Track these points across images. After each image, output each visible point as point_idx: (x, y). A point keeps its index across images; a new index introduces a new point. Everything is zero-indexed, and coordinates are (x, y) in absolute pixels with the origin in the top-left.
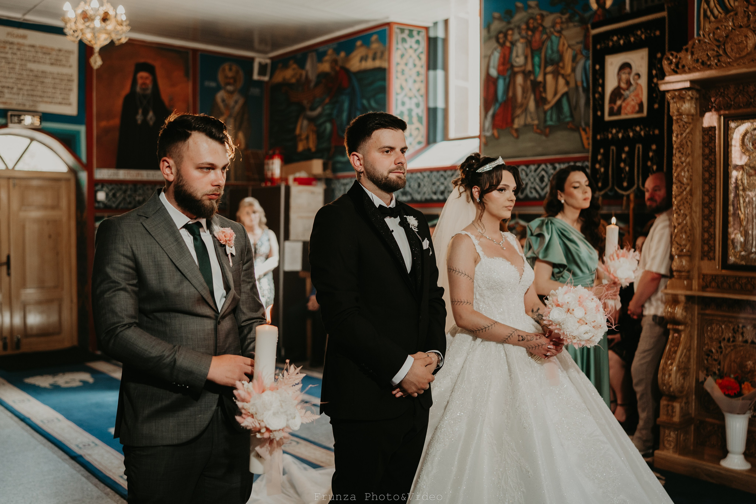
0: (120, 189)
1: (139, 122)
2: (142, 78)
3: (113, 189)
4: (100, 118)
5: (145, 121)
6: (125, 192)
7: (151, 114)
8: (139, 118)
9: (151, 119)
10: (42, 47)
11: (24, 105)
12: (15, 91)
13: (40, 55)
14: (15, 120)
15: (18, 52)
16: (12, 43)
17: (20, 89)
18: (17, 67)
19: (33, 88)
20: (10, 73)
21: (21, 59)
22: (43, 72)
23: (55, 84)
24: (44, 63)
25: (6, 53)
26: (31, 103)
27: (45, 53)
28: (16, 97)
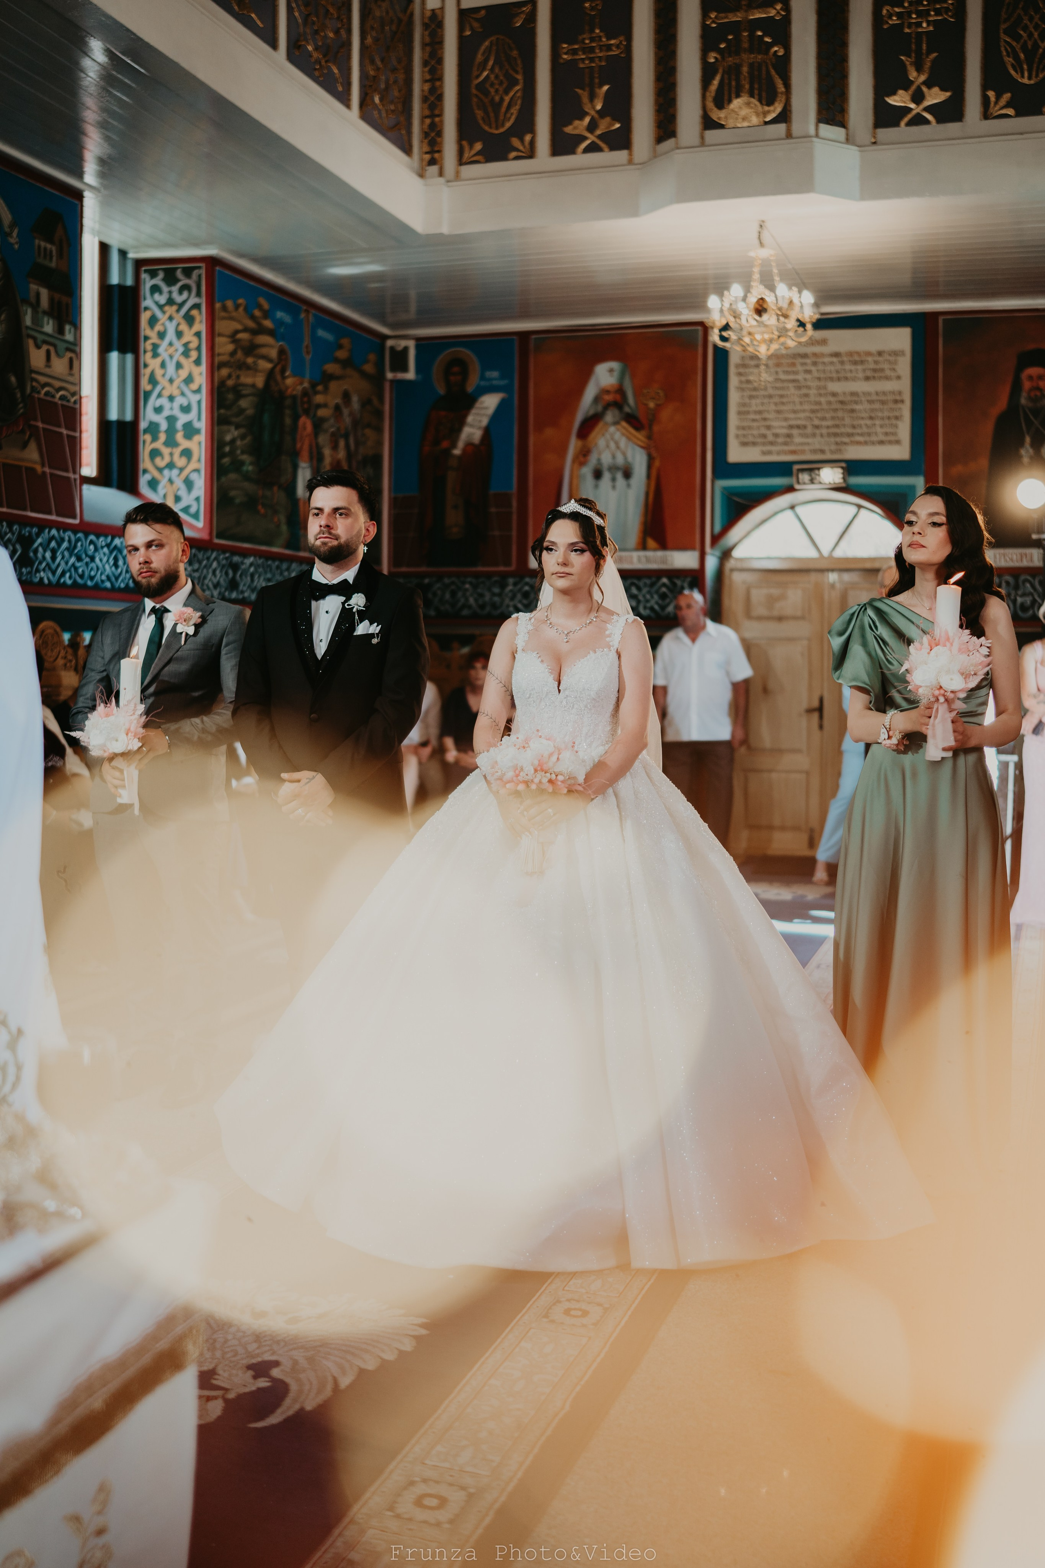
1: (1027, 460)
2: (1030, 378)
4: (949, 462)
5: (1037, 458)
8: (1027, 453)
10: (850, 354)
11: (822, 451)
12: (809, 430)
13: (848, 367)
14: (804, 477)
15: (813, 368)
16: (805, 356)
17: (817, 427)
18: (813, 392)
19: (837, 422)
20: (801, 403)
21: (819, 379)
22: (853, 394)
23: (872, 410)
24: (854, 379)
25: (796, 373)
26: (833, 447)
27: (855, 363)
28: (810, 440)
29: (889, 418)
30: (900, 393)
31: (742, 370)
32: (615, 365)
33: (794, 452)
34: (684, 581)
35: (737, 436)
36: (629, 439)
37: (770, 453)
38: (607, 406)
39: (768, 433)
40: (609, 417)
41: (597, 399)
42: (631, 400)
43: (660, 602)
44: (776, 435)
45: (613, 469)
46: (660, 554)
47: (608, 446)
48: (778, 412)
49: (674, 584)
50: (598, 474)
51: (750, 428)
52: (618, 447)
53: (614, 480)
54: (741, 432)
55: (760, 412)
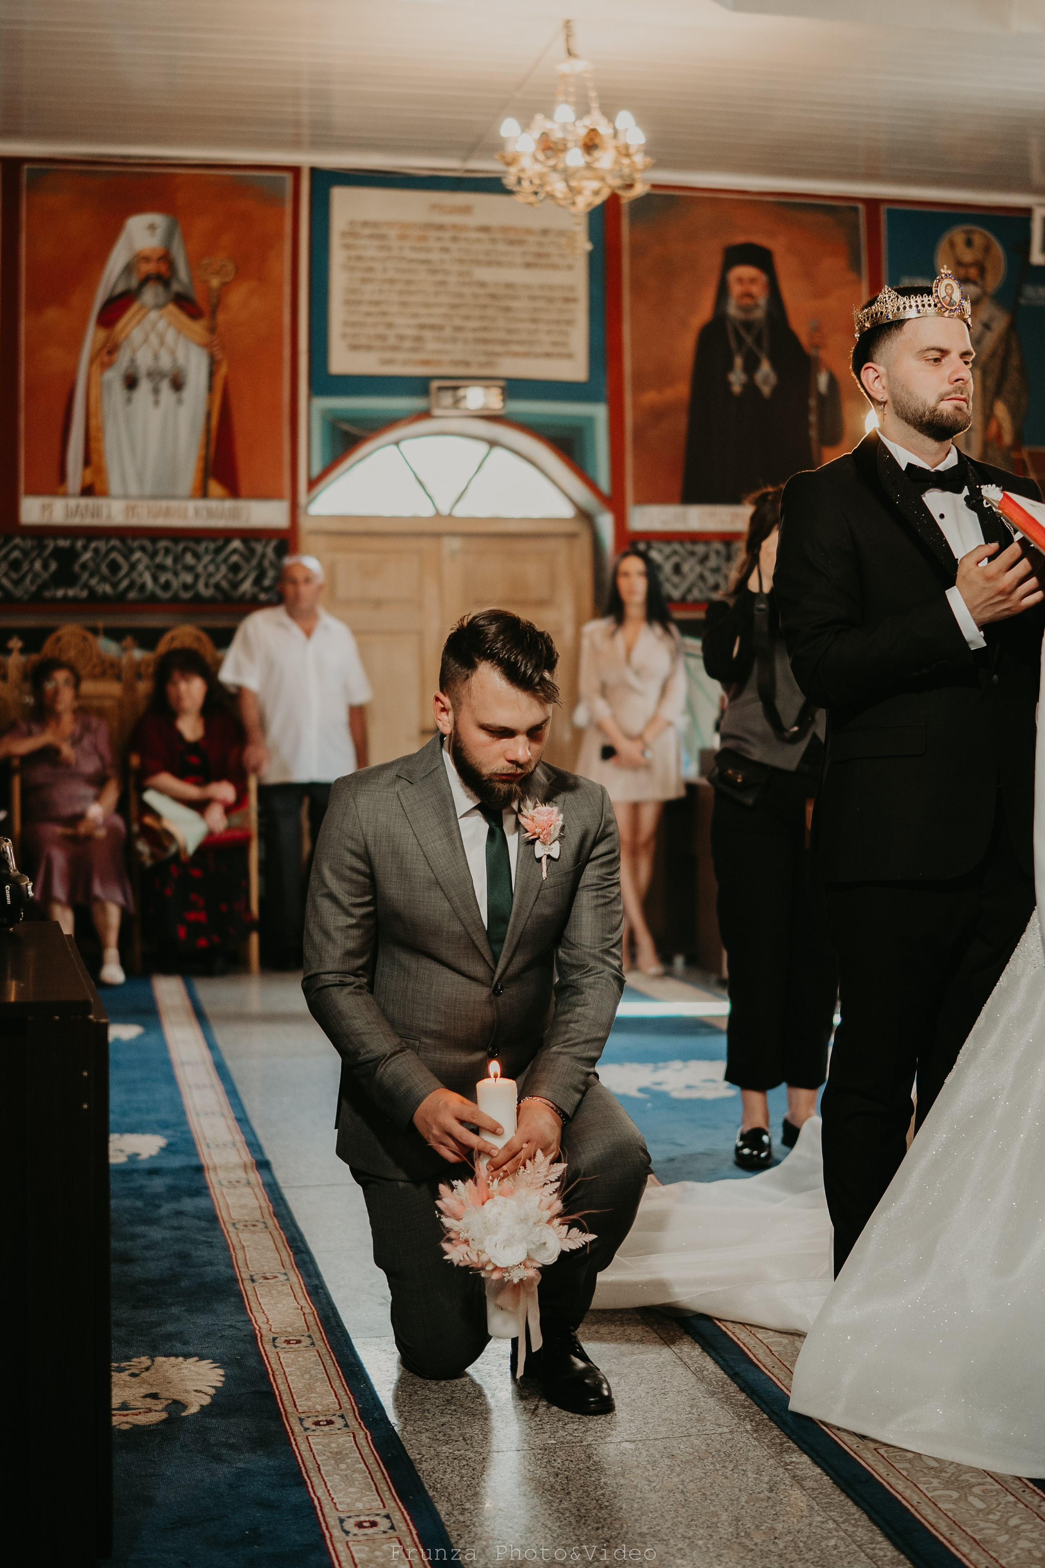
0: (692, 554)
1: (737, 389)
2: (740, 280)
3: (675, 553)
4: (639, 386)
5: (750, 386)
6: (704, 559)
7: (765, 368)
8: (737, 379)
9: (766, 380)
10: (505, 230)
11: (467, 364)
12: (448, 333)
13: (501, 247)
14: (447, 399)
15: (454, 246)
16: (441, 227)
17: (459, 329)
18: (452, 279)
19: (485, 323)
20: (436, 294)
21: (461, 261)
22: (509, 286)
23: (536, 310)
24: (510, 265)
25: (429, 250)
26: (483, 359)
27: (511, 242)
28: (448, 347)
29: (558, 322)
30: (572, 288)
31: (350, 241)
32: (158, 219)
33: (426, 363)
34: (266, 546)
35: (344, 336)
36: (179, 332)
37: (390, 362)
38: (145, 281)
39: (391, 333)
40: (149, 295)
41: (128, 269)
42: (183, 272)
43: (231, 576)
44: (401, 338)
45: (155, 375)
46: (229, 504)
47: (146, 340)
48: (404, 304)
49: (252, 551)
50: (131, 383)
51: (362, 325)
52: (162, 343)
53: (156, 391)
54: (350, 330)
55: (377, 303)
